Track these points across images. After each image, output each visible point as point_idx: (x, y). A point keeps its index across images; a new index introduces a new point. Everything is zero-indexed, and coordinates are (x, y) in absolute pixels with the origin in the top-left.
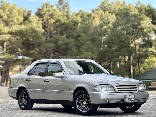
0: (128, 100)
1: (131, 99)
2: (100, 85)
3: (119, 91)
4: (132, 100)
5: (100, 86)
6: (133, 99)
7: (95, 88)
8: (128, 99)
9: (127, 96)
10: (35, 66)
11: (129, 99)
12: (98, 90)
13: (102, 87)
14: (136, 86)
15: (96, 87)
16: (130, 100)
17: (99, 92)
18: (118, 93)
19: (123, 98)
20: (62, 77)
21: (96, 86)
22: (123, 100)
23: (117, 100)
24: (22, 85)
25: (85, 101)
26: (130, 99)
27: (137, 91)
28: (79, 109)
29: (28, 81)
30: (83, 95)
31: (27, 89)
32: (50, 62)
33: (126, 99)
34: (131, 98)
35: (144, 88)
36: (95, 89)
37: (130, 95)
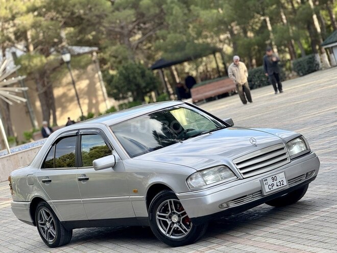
0: (272, 189)
1: (278, 184)
2: (198, 171)
3: (244, 174)
4: (282, 186)
5: (199, 175)
6: (281, 183)
7: (188, 183)
8: (270, 187)
9: (267, 180)
10: (53, 145)
11: (273, 186)
12: (197, 186)
13: (203, 176)
14: (283, 149)
15: (191, 179)
16: (275, 187)
17: (199, 189)
18: (244, 179)
19: (258, 188)
20: (114, 166)
21: (189, 177)
22: (261, 191)
23: (246, 196)
24: (36, 194)
25: (174, 213)
26: (275, 185)
27: (288, 161)
28: (168, 235)
29: (46, 184)
30: (168, 200)
31: (48, 201)
33: (266, 187)
34: (278, 181)
35: (305, 147)
36: (190, 184)
37: (274, 177)
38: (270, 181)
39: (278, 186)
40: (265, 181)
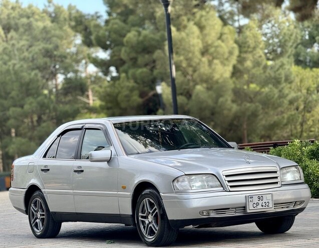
0: (256, 208)
1: (264, 205)
2: (186, 175)
3: (231, 187)
4: (267, 207)
5: (186, 178)
6: (267, 204)
7: (174, 184)
8: (255, 205)
9: (252, 197)
11: (257, 204)
12: (182, 189)
13: (190, 181)
14: (276, 172)
15: (178, 182)
16: (260, 207)
17: (184, 192)
18: (230, 191)
19: (243, 203)
20: (109, 161)
21: (176, 179)
22: (245, 208)
23: (229, 209)
24: (34, 181)
25: (150, 213)
26: (260, 205)
27: (279, 185)
31: (43, 190)
32: (87, 126)
33: (251, 204)
34: (264, 201)
35: (299, 177)
37: (260, 196)
38: (256, 200)
39: (263, 206)
40: (250, 198)
